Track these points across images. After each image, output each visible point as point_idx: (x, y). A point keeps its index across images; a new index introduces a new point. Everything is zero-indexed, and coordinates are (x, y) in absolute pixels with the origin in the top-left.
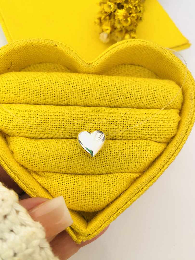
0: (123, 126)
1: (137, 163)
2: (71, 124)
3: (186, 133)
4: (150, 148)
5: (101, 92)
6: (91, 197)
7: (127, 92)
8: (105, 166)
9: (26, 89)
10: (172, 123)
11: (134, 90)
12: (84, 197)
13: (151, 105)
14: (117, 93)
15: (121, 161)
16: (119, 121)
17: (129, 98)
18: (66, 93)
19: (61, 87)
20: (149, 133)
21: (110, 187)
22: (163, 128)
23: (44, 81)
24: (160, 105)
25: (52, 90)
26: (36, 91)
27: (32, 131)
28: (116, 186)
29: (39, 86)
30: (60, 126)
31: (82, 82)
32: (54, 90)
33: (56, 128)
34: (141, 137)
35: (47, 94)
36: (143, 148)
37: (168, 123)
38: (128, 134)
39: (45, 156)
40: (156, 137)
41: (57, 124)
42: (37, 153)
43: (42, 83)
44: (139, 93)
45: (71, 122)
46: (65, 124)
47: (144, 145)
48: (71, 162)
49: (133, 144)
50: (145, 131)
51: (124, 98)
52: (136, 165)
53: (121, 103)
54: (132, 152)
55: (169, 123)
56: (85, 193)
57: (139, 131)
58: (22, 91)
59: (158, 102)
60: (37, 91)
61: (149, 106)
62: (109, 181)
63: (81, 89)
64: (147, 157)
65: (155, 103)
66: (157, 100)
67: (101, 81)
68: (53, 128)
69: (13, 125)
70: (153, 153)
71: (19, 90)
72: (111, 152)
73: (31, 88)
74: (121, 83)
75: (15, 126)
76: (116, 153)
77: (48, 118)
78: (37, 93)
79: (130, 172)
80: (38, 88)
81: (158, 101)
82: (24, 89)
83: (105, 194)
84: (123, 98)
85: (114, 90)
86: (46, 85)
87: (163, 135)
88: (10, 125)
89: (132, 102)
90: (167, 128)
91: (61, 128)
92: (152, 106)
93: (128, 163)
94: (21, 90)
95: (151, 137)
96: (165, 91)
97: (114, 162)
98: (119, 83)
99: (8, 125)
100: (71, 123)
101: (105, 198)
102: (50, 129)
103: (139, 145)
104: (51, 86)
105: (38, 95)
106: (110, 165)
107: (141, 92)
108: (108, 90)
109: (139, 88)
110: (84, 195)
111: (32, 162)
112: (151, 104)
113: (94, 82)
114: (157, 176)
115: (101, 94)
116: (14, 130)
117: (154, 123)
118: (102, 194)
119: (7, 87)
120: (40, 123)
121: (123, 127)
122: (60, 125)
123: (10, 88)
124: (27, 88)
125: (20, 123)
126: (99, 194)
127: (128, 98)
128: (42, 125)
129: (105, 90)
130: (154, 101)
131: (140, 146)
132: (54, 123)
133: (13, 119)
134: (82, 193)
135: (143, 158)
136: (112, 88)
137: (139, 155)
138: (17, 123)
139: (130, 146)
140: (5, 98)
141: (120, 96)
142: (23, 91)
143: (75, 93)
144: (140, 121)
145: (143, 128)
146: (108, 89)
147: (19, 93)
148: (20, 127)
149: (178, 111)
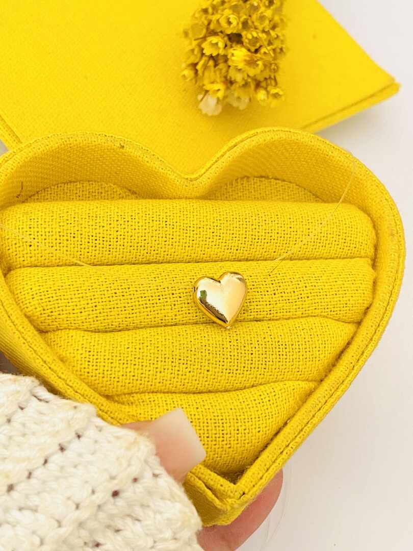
0: (274, 292)
1: (308, 359)
2: (174, 296)
3: (390, 297)
4: (327, 330)
5: (222, 231)
6: (232, 428)
7: (270, 230)
8: (249, 369)
9: (74, 235)
10: (362, 282)
11: (283, 226)
12: (221, 428)
13: (317, 252)
14: (251, 233)
15: (278, 357)
16: (264, 283)
17: (276, 241)
18: (154, 237)
19: (144, 227)
20: (323, 304)
21: (265, 407)
22: (347, 292)
23: (109, 216)
24: (334, 252)
25: (126, 234)
26: (94, 238)
27: (99, 315)
28: (275, 405)
29: (100, 226)
30: (153, 300)
31: (182, 215)
32: (130, 234)
33: (145, 306)
34: (307, 312)
35: (117, 242)
36: (314, 330)
37: (354, 282)
38: (285, 308)
39: (135, 358)
40: (335, 309)
41: (147, 298)
42: (118, 355)
43: (105, 221)
44: (292, 230)
45: (174, 292)
46: (162, 296)
47: (316, 325)
48: (185, 366)
49: (297, 326)
50: (315, 299)
51: (266, 241)
52: (308, 363)
53: (261, 250)
54: (297, 340)
55: (356, 282)
56: (220, 422)
57: (303, 299)
58: (65, 238)
59: (330, 246)
60: (96, 238)
61: (314, 254)
62: (262, 397)
63: (182, 227)
64: (325, 347)
65: (324, 247)
66: (328, 242)
67: (218, 211)
68: (139, 305)
69: (59, 305)
70: (335, 339)
71: (58, 238)
72: (258, 341)
73: (83, 231)
74: (256, 212)
75: (64, 308)
76: (267, 343)
77: (128, 286)
78: (96, 242)
79: (298, 378)
80: (98, 231)
81: (329, 244)
82: (69, 235)
83: (258, 419)
84: (263, 241)
85: (245, 226)
86: (114, 224)
87: (348, 305)
88: (53, 306)
89: (281, 248)
90: (353, 292)
91: (155, 305)
92: (318, 254)
93: (291, 360)
94: (63, 236)
95: (326, 310)
96: (339, 223)
97: (266, 360)
98: (253, 213)
99: (48, 307)
100: (173, 294)
101: (259, 428)
102: (134, 308)
103: (307, 325)
104: (123, 226)
105: (97, 245)
106: (260, 366)
107: (297, 229)
108: (235, 228)
109: (292, 220)
110: (221, 425)
111: (109, 372)
112: (317, 250)
113: (205, 215)
114: (349, 379)
115: (221, 235)
116: (60, 317)
117: (329, 284)
118: (253, 420)
119: (32, 233)
120: (114, 298)
121: (273, 295)
122: (153, 298)
123: (38, 234)
124: (76, 232)
125: (73, 300)
126: (246, 420)
127: (272, 241)
128: (119, 301)
129: (229, 228)
130: (321, 244)
131: (310, 328)
132: (141, 295)
133: (58, 295)
134: (215, 421)
135: (318, 349)
136: (241, 223)
137: (310, 343)
138: (67, 301)
139: (291, 329)
140: (29, 255)
141: (257, 238)
142: (67, 238)
143: (171, 237)
144: (303, 282)
145: (310, 295)
146: (235, 226)
147: (60, 243)
148: (74, 310)
149: (370, 262)
